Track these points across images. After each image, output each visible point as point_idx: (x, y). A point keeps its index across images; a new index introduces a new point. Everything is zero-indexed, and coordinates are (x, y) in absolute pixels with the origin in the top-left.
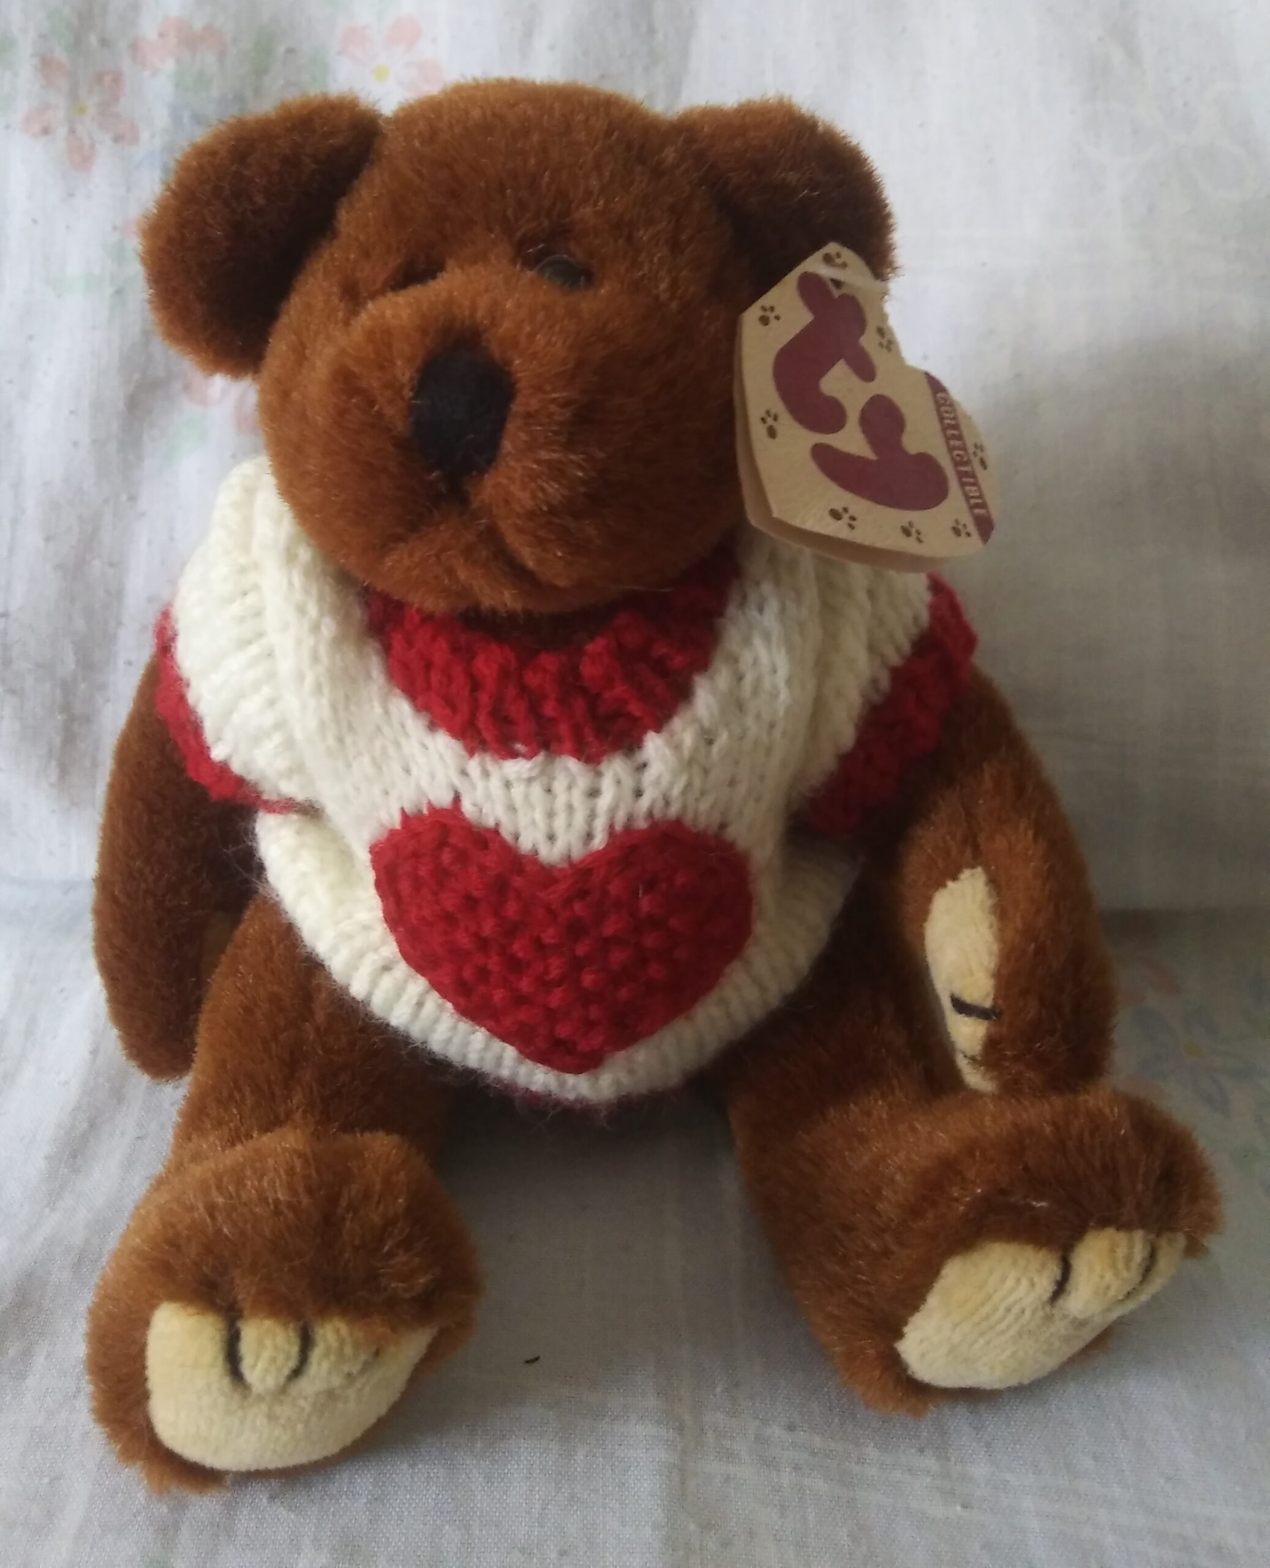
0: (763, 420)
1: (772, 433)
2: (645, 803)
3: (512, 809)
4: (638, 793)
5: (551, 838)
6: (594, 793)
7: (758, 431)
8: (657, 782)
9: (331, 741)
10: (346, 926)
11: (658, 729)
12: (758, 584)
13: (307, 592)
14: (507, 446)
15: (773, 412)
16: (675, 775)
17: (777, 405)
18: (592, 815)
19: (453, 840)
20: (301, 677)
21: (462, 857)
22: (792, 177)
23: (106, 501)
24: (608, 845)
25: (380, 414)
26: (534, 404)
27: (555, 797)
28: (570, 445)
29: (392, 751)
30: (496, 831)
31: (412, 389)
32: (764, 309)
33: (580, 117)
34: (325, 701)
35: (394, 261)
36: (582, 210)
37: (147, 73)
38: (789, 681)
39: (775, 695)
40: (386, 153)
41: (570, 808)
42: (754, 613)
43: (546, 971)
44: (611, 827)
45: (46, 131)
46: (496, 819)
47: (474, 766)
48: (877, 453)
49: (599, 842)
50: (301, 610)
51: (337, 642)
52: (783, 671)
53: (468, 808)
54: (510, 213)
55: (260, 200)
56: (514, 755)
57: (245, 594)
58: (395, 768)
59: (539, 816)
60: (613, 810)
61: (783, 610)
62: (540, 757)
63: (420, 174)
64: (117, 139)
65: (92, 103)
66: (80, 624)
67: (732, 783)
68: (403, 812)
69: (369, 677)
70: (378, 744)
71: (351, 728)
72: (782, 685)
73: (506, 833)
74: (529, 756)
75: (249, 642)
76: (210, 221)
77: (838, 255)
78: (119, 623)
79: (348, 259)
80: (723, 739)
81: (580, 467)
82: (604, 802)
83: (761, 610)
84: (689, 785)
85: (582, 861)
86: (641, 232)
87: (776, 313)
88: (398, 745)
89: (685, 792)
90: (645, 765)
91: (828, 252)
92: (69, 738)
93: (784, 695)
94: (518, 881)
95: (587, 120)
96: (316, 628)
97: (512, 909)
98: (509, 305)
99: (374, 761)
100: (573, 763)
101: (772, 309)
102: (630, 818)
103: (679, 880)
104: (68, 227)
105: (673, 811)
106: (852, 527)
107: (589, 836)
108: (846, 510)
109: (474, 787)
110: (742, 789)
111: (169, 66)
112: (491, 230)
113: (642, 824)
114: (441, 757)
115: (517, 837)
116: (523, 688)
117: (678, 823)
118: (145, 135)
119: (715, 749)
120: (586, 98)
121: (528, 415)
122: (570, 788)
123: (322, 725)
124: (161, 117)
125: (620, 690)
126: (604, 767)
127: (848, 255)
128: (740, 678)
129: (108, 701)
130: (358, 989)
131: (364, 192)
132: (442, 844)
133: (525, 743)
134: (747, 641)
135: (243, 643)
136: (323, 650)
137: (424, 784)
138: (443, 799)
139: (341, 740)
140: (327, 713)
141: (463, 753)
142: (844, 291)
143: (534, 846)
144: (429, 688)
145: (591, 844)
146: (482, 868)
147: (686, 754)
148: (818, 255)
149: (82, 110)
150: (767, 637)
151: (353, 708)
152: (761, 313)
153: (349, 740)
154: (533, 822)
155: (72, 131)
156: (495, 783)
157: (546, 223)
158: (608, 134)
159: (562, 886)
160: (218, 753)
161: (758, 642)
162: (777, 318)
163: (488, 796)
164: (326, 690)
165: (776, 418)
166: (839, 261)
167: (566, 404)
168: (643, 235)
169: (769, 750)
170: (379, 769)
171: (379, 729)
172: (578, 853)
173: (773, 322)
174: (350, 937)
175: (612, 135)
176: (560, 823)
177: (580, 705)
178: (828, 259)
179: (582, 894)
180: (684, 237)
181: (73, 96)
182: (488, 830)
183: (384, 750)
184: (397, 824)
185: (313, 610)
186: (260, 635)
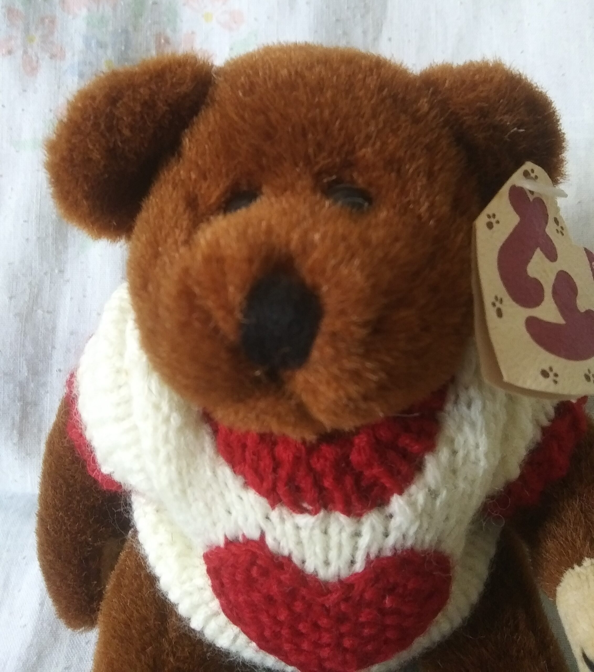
0: (494, 304)
1: (500, 313)
2: (391, 541)
3: (299, 543)
4: (386, 535)
5: (327, 563)
6: (357, 534)
7: (491, 313)
8: (399, 527)
9: (177, 492)
10: (187, 587)
11: (401, 493)
12: (467, 388)
13: (160, 394)
14: (315, 354)
15: (499, 297)
16: (412, 523)
17: (502, 291)
18: (355, 548)
19: (259, 562)
20: (157, 451)
21: (265, 573)
22: (508, 120)
23: (46, 274)
24: (365, 569)
25: (216, 330)
26: (338, 325)
27: (330, 538)
28: (366, 355)
29: (218, 500)
30: (289, 559)
31: (241, 311)
32: (489, 216)
33: (360, 76)
34: (173, 468)
35: (224, 184)
36: (364, 150)
37: (70, 17)
38: (486, 455)
39: (476, 463)
40: (218, 99)
41: (340, 545)
42: (464, 408)
43: (320, 638)
44: (368, 555)
45: (10, 52)
46: (289, 550)
47: (274, 514)
48: (565, 320)
49: (359, 567)
50: (157, 407)
51: (180, 430)
52: (483, 448)
53: (270, 541)
54: (311, 151)
55: (127, 132)
56: (302, 511)
57: (120, 387)
58: (220, 510)
59: (318, 550)
60: (369, 547)
61: (484, 407)
62: (322, 513)
63: (242, 118)
64: (53, 57)
65: (37, 36)
66: (30, 349)
67: (447, 518)
68: (226, 538)
69: (203, 450)
70: (209, 494)
71: (190, 484)
72: (482, 457)
73: (296, 560)
74: (314, 512)
75: (123, 419)
76: (91, 147)
77: (533, 171)
78: (53, 347)
79: (190, 178)
80: (444, 494)
81: (373, 372)
82: (364, 541)
83: (469, 406)
84: (420, 527)
85: (348, 579)
86: (407, 167)
87: (496, 219)
88: (222, 494)
89: (416, 533)
90: (391, 516)
91: (526, 169)
92: (25, 416)
93: (483, 463)
94: (304, 592)
95: (364, 79)
96: (167, 420)
97: (299, 607)
98: (317, 237)
99: (206, 505)
100: (342, 518)
101: (494, 216)
102: (380, 550)
103: (410, 586)
104: (23, 110)
105: (409, 543)
106: (556, 382)
107: (353, 562)
108: (551, 369)
109: (275, 529)
110: (452, 521)
111: (84, 12)
112: (296, 165)
113: (388, 553)
114: (252, 506)
115: (304, 562)
116: (310, 469)
117: (412, 550)
118: (69, 55)
119: (438, 502)
120: (363, 62)
121: (334, 334)
122: (340, 532)
123: (171, 483)
124: (79, 44)
125: (376, 471)
126: (364, 519)
127: (539, 170)
128: (454, 453)
129: (48, 392)
130: (195, 624)
131: (202, 127)
132: (253, 563)
133: (310, 504)
134: (460, 429)
135: (119, 419)
136: (171, 434)
137: (241, 522)
138: (254, 535)
139: (184, 492)
140: (174, 475)
141: (268, 506)
142: (535, 196)
143: (315, 569)
144: (244, 460)
145: (354, 568)
146: (280, 582)
147: (420, 508)
148: (520, 172)
149: (32, 40)
150: (473, 425)
151: (192, 471)
152: (488, 220)
153: (189, 491)
154: (315, 554)
155: (25, 52)
156: (289, 526)
157: (338, 160)
158: (381, 88)
159: (335, 596)
160: (105, 469)
161: (467, 429)
162: (498, 222)
163: (284, 534)
164: (174, 461)
165: (501, 301)
166: (533, 175)
167: (365, 325)
168: (410, 168)
169: (470, 496)
170: (210, 510)
171: (209, 485)
172: (345, 574)
173: (495, 225)
174: (191, 594)
175: (383, 90)
176: (333, 555)
177: (348, 481)
178: (526, 174)
179: (347, 600)
180: (436, 168)
181: (27, 30)
182: (284, 557)
183: (213, 499)
184: (222, 543)
185: (165, 407)
186: (130, 415)
